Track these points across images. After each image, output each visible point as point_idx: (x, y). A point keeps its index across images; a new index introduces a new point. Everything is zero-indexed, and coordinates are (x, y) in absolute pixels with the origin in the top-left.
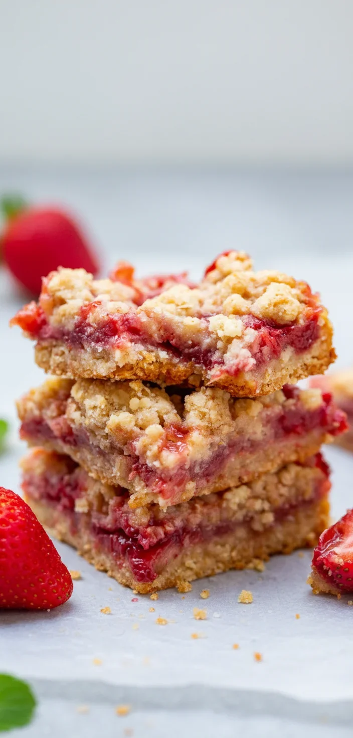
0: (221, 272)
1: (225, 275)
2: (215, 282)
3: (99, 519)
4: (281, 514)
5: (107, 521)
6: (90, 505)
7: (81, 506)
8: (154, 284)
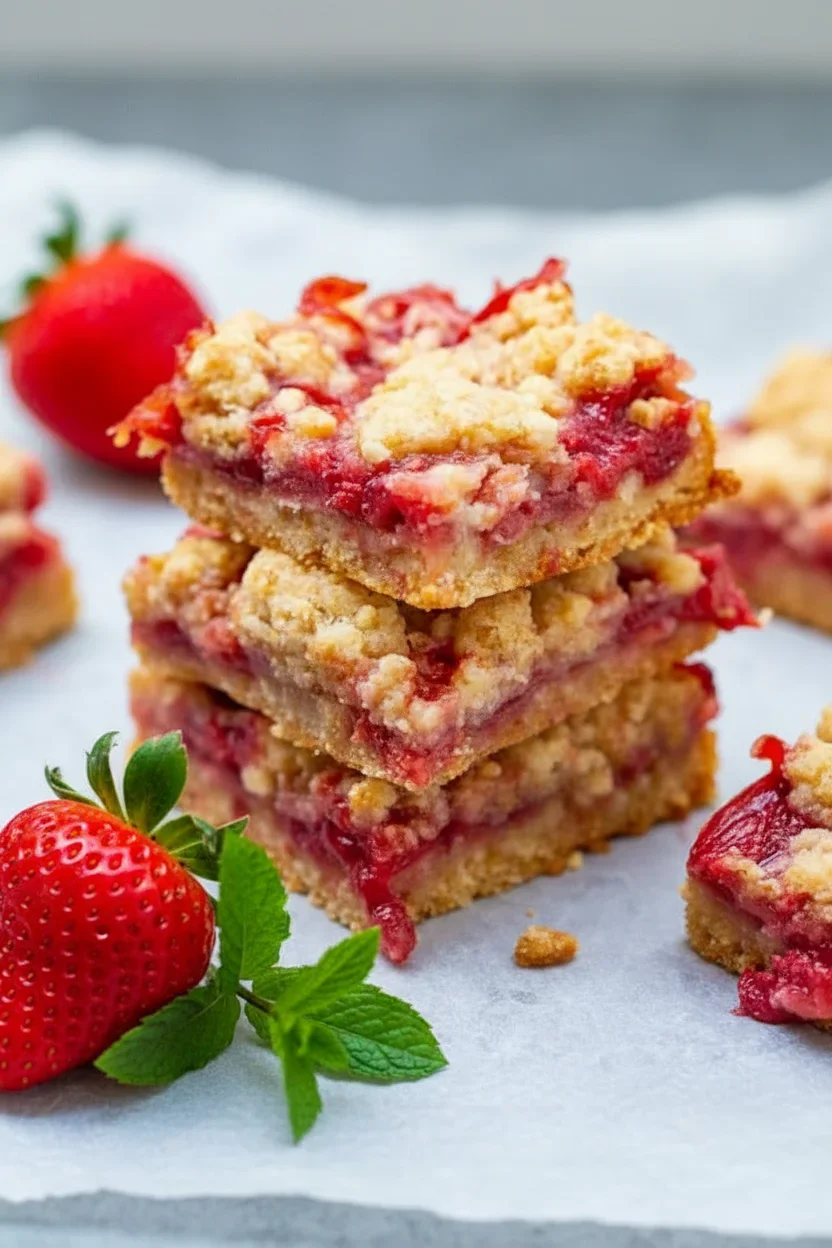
0: (519, 320)
1: (524, 328)
2: (504, 339)
3: (292, 802)
4: (625, 775)
5: (307, 808)
6: (273, 778)
7: (254, 780)
8: (389, 310)
